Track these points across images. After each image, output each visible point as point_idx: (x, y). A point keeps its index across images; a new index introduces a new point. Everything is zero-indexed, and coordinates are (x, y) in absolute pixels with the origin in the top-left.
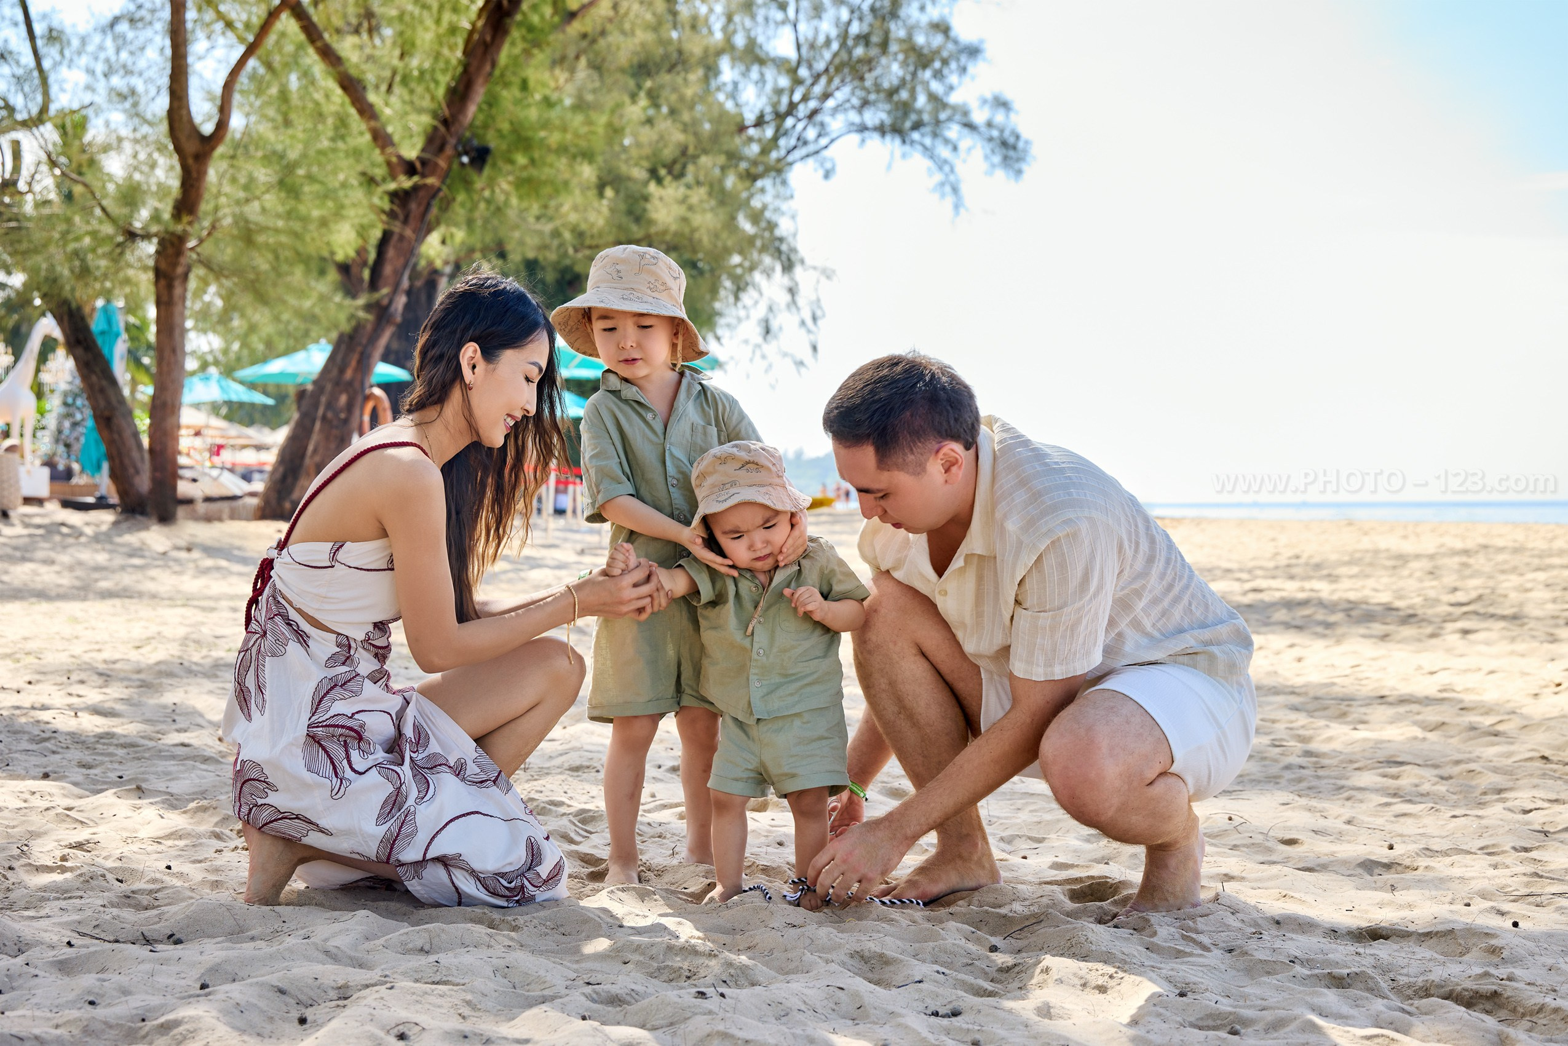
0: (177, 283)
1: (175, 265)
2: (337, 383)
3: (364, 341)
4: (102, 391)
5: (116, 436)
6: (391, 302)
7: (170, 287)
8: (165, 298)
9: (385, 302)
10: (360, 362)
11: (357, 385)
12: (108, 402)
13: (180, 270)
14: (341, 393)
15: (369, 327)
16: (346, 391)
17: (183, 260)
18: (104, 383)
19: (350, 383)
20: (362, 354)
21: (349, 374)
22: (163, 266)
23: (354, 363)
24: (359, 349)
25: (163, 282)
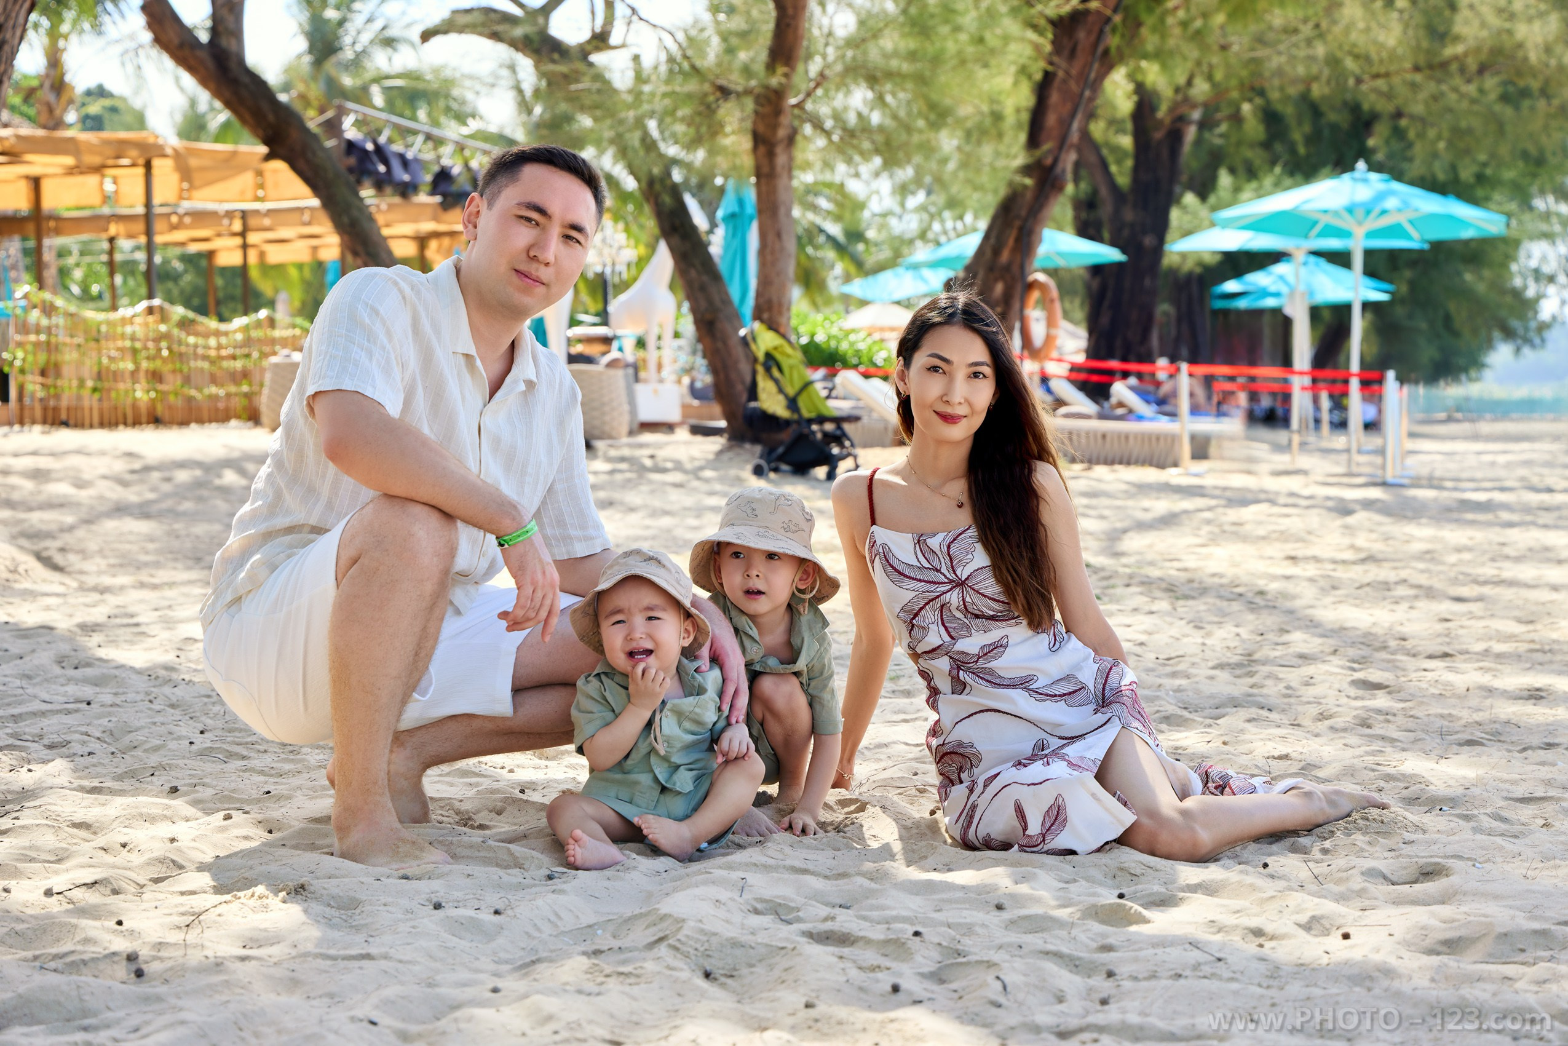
0: (779, 150)
1: (775, 127)
2: (991, 269)
3: (1023, 213)
4: (703, 288)
5: (720, 345)
6: (1056, 161)
7: (771, 155)
8: (765, 170)
9: (1049, 161)
10: (1018, 240)
11: (1015, 269)
12: (710, 302)
13: (782, 133)
14: (996, 280)
15: (1029, 195)
16: (1002, 278)
17: (785, 120)
18: (705, 278)
19: (1007, 268)
20: (1021, 229)
21: (1005, 256)
22: (761, 129)
23: (1011, 242)
24: (1017, 223)
25: (762, 149)
